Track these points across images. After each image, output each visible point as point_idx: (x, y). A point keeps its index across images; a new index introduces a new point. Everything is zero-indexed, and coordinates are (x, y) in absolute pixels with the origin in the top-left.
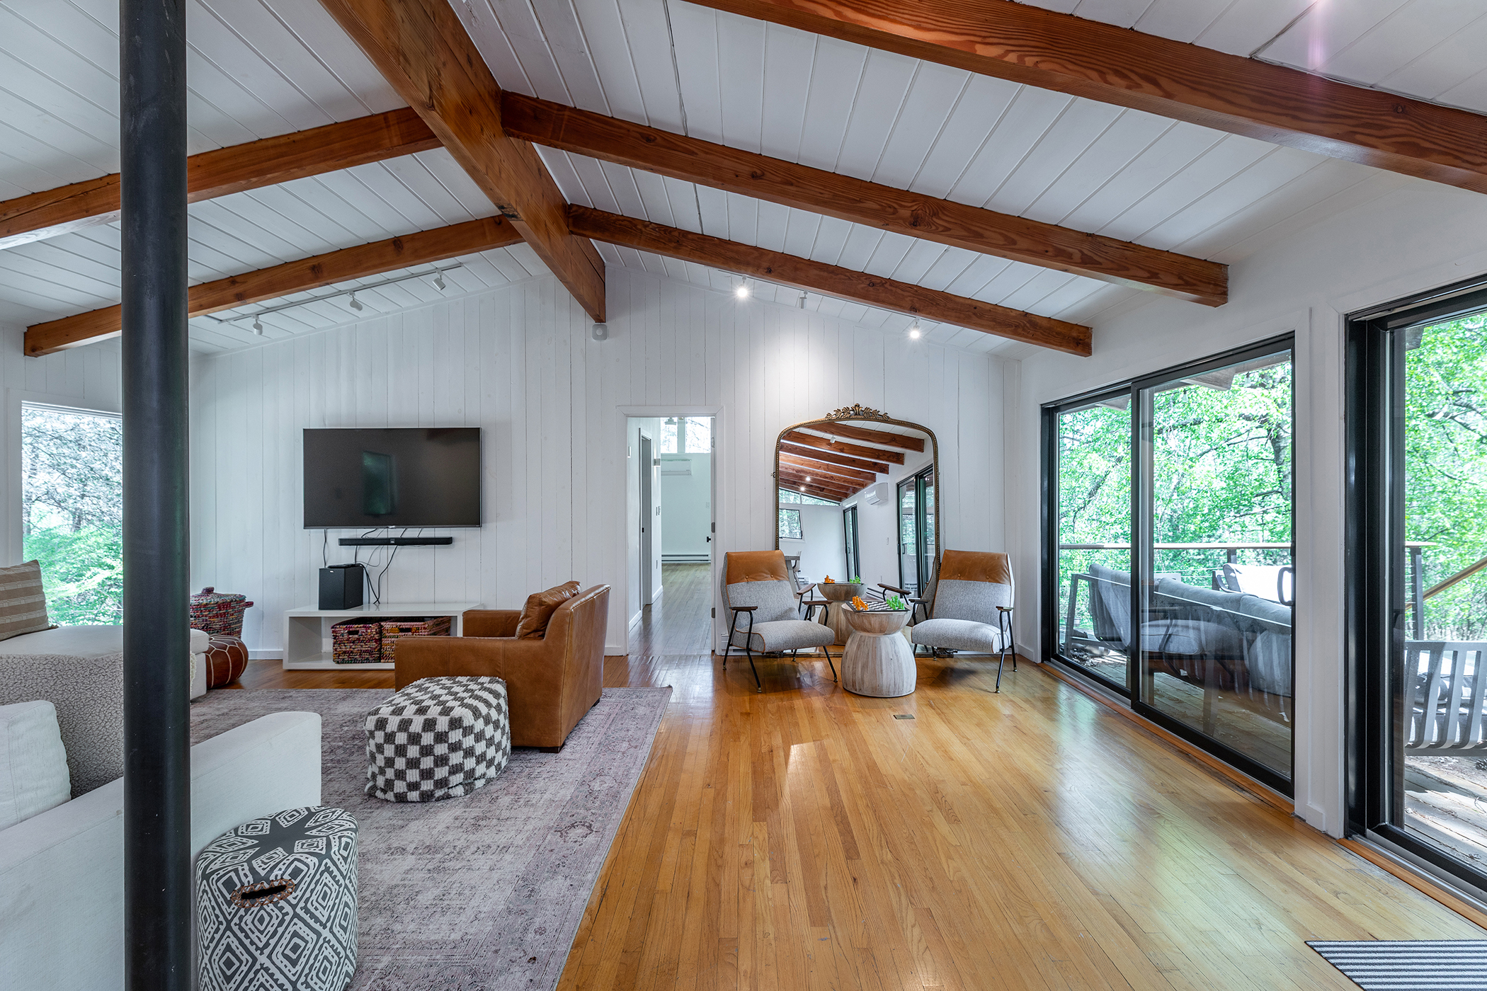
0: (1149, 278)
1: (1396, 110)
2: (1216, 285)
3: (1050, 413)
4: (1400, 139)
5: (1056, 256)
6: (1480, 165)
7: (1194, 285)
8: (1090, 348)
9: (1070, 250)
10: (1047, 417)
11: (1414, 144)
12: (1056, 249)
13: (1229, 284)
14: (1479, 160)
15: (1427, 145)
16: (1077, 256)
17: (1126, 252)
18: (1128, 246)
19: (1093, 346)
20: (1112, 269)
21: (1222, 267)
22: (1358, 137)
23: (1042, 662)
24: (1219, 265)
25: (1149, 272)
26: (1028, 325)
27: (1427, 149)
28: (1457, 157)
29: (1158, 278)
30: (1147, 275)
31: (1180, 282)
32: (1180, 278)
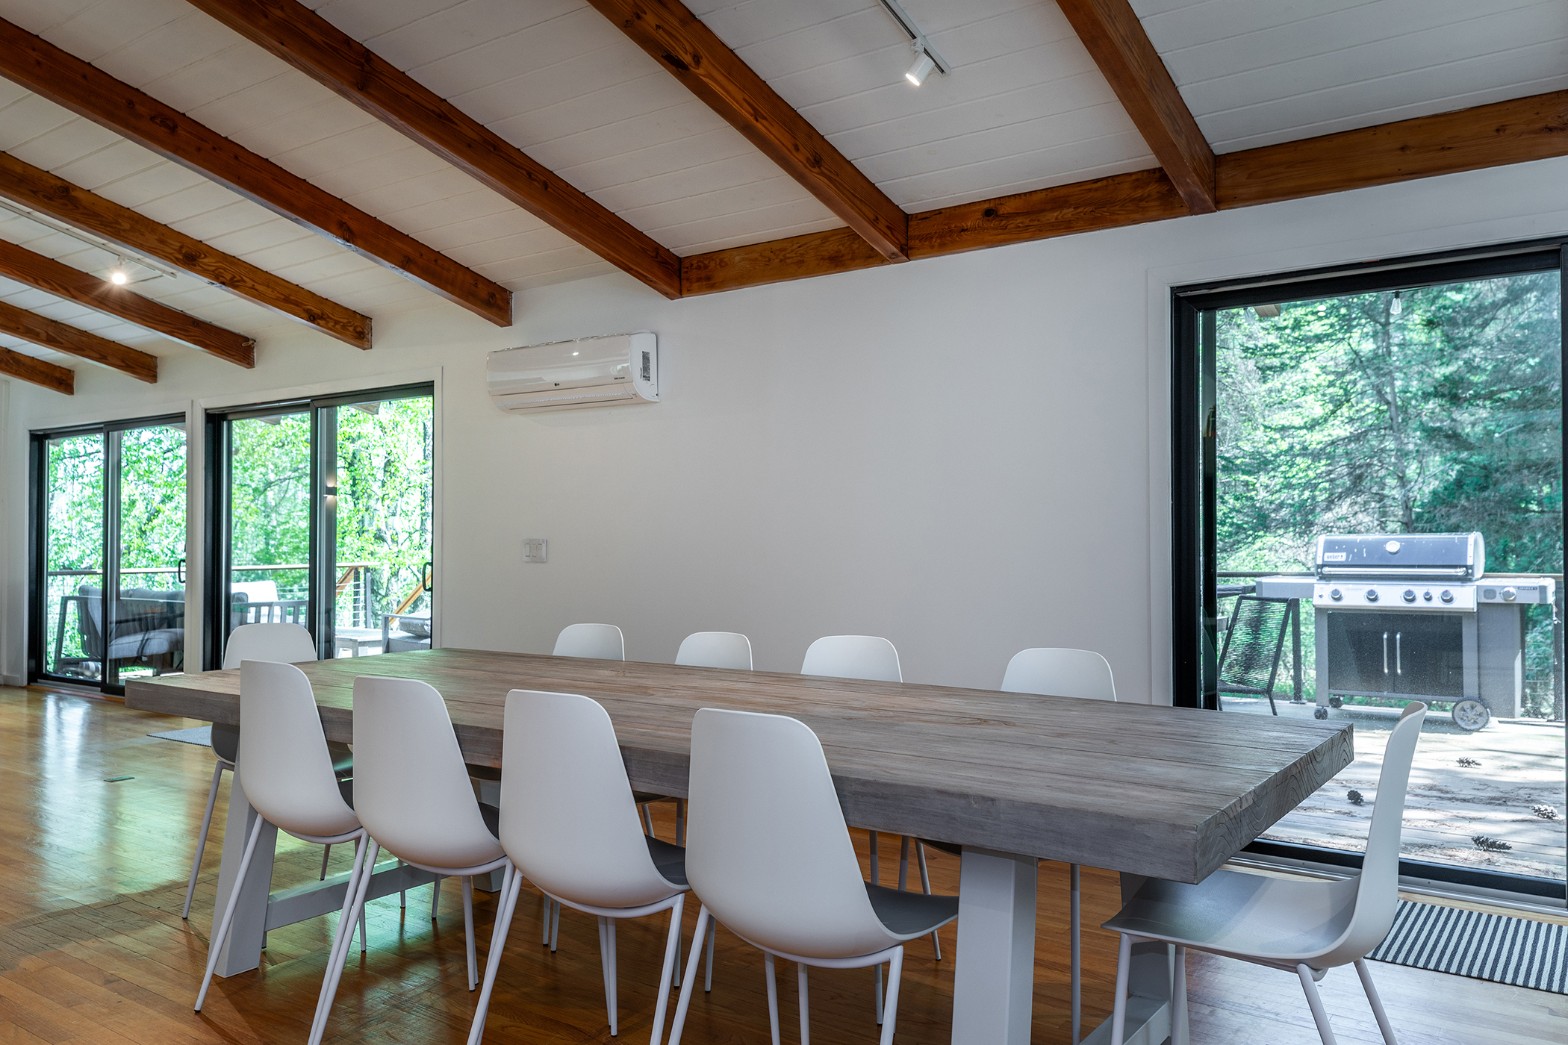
0: (100, 358)
1: (194, 324)
2: (148, 369)
3: (39, 440)
4: (198, 338)
5: (27, 333)
6: (233, 355)
7: (133, 368)
8: (73, 389)
9: (38, 330)
10: (36, 443)
11: (202, 341)
12: (27, 328)
13: (158, 370)
14: (233, 353)
15: (209, 343)
16: (43, 336)
17: (82, 338)
18: (84, 333)
19: (74, 387)
20: (71, 348)
21: (153, 358)
22: (175, 334)
23: (29, 684)
24: (151, 357)
25: (100, 354)
26: (11, 361)
27: (209, 345)
28: (223, 351)
29: (106, 359)
30: (98, 356)
31: (123, 364)
32: (123, 361)
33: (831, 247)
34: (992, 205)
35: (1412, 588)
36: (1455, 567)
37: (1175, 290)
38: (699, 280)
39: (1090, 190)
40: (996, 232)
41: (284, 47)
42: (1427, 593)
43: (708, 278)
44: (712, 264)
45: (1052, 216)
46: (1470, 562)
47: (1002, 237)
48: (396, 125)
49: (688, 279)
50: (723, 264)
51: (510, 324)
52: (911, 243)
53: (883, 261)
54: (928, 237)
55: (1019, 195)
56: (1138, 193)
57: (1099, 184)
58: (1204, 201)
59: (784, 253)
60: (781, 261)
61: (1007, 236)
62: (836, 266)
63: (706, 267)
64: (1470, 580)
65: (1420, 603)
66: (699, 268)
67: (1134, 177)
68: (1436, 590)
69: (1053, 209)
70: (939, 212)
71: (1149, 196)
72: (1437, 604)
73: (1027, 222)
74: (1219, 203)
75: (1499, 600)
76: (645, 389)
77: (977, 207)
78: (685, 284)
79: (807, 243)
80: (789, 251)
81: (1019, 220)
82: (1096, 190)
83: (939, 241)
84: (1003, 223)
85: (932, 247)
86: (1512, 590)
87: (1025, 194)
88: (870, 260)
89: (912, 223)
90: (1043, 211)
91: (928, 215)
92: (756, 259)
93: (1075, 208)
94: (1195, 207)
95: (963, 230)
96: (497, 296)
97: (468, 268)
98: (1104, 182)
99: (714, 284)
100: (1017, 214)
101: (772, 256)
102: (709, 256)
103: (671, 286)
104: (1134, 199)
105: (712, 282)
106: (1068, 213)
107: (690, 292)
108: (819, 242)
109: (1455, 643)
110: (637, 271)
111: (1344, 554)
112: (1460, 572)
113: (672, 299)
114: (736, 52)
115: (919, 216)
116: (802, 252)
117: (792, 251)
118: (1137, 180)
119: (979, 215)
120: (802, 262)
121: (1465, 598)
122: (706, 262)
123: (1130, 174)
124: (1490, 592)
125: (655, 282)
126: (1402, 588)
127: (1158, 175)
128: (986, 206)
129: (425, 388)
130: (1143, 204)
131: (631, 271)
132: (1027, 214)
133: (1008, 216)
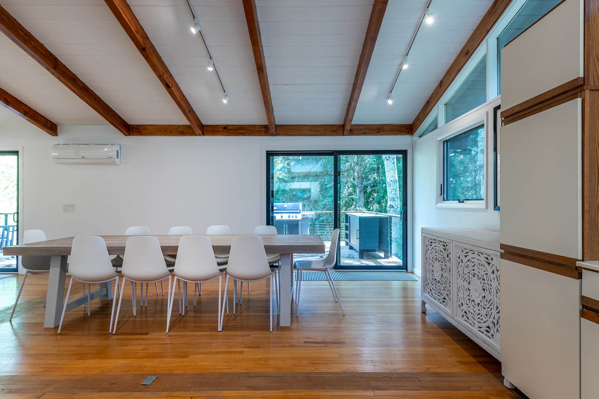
33: (181, 129)
34: (226, 126)
35: (290, 215)
36: (297, 210)
37: (267, 151)
38: (136, 132)
39: (249, 127)
40: (226, 133)
41: (35, 54)
42: (293, 216)
43: (140, 132)
44: (141, 128)
45: (240, 131)
46: (300, 209)
47: (228, 134)
48: (62, 80)
49: (132, 131)
50: (145, 129)
51: (57, 135)
52: (204, 132)
53: (196, 135)
54: (209, 131)
55: (232, 125)
56: (260, 130)
57: (251, 126)
58: (274, 134)
59: (166, 129)
60: (165, 131)
61: (230, 134)
62: (182, 134)
63: (139, 129)
64: (300, 213)
65: (291, 218)
66: (136, 129)
67: (259, 126)
68: (294, 215)
69: (241, 130)
70: (212, 126)
71: (262, 131)
72: (294, 218)
73: (234, 132)
74: (277, 135)
75: (305, 217)
76: (118, 161)
77: (222, 126)
78: (131, 132)
79: (173, 127)
80: (167, 128)
81: (232, 131)
82: (250, 127)
83: (212, 132)
84: (228, 131)
85: (210, 134)
86: (308, 215)
87: (234, 125)
88: (192, 134)
89: (205, 127)
90: (238, 130)
91: (209, 126)
92: (156, 129)
93: (246, 131)
94: (272, 135)
95: (218, 131)
96: (53, 126)
97: (44, 117)
98: (252, 126)
99: (142, 134)
100: (232, 130)
101: (162, 129)
102: (140, 126)
103: (127, 133)
104: (259, 131)
105: (141, 133)
106: (244, 131)
107: (133, 135)
108: (177, 127)
109: (297, 225)
110: (119, 128)
111: (276, 208)
112: (298, 211)
113: (126, 136)
114: (178, 84)
115: (206, 126)
116: (172, 129)
117: (168, 128)
118: (259, 127)
119: (222, 128)
120: (172, 132)
121: (299, 217)
122: (139, 127)
123: (258, 125)
124: (304, 215)
125: (123, 131)
126: (287, 215)
127: (266, 127)
128: (224, 126)
129: (16, 153)
130: (261, 132)
131: (117, 128)
132: (234, 130)
133: (229, 130)
